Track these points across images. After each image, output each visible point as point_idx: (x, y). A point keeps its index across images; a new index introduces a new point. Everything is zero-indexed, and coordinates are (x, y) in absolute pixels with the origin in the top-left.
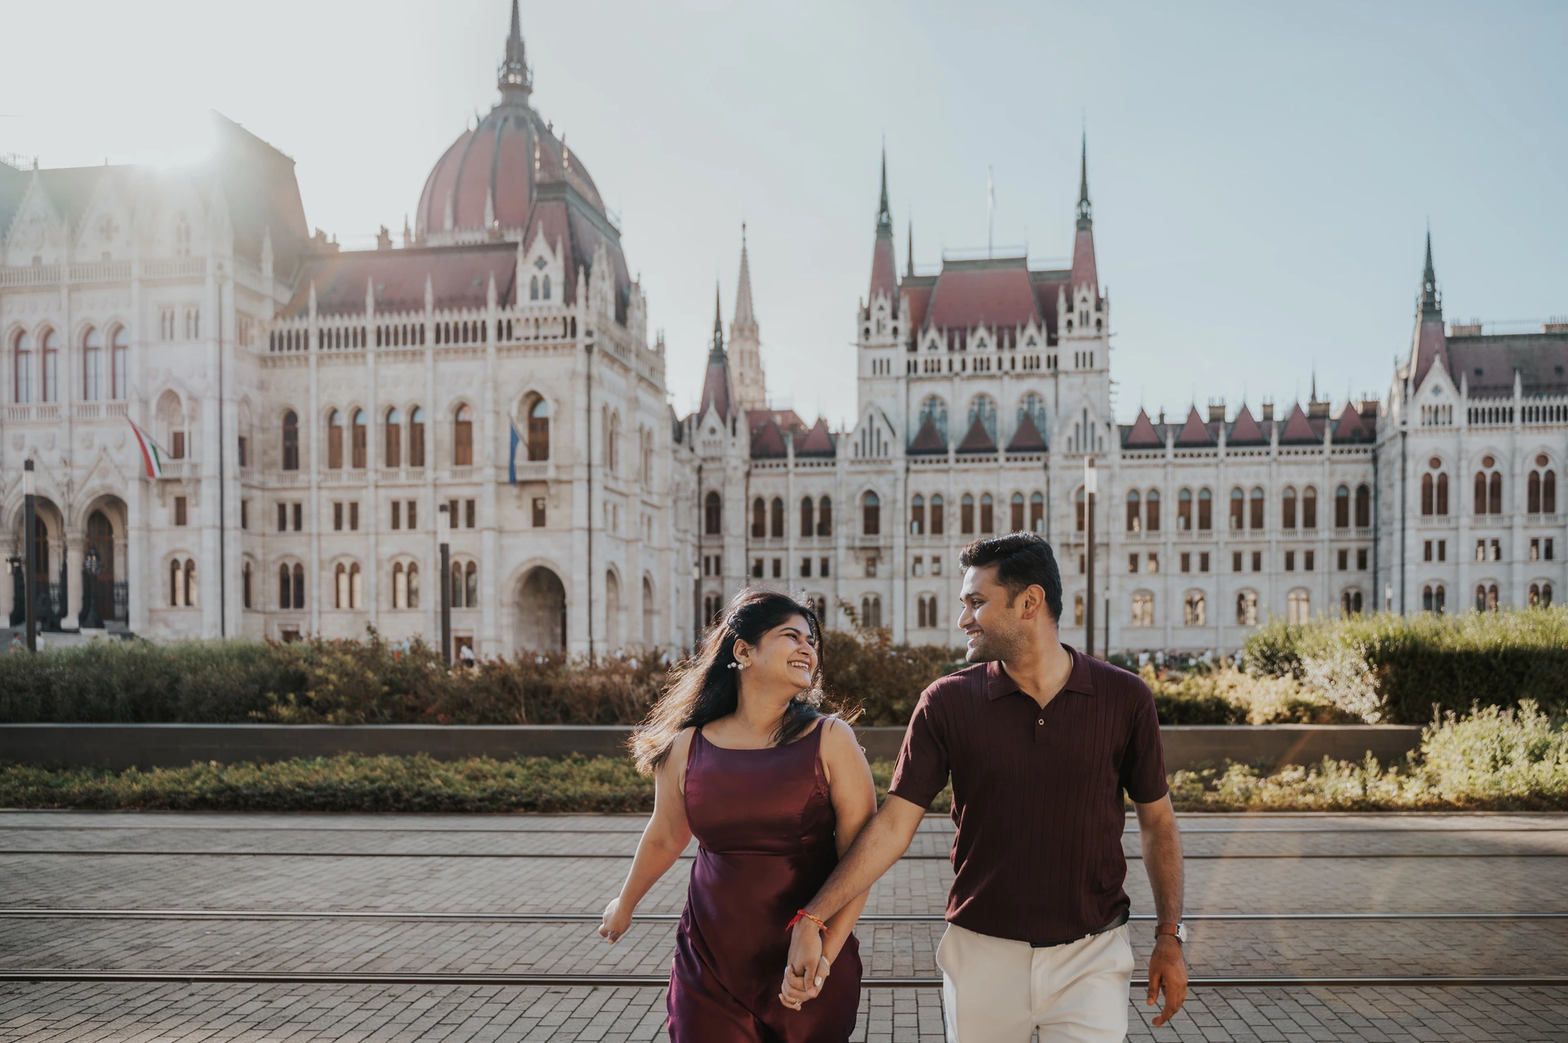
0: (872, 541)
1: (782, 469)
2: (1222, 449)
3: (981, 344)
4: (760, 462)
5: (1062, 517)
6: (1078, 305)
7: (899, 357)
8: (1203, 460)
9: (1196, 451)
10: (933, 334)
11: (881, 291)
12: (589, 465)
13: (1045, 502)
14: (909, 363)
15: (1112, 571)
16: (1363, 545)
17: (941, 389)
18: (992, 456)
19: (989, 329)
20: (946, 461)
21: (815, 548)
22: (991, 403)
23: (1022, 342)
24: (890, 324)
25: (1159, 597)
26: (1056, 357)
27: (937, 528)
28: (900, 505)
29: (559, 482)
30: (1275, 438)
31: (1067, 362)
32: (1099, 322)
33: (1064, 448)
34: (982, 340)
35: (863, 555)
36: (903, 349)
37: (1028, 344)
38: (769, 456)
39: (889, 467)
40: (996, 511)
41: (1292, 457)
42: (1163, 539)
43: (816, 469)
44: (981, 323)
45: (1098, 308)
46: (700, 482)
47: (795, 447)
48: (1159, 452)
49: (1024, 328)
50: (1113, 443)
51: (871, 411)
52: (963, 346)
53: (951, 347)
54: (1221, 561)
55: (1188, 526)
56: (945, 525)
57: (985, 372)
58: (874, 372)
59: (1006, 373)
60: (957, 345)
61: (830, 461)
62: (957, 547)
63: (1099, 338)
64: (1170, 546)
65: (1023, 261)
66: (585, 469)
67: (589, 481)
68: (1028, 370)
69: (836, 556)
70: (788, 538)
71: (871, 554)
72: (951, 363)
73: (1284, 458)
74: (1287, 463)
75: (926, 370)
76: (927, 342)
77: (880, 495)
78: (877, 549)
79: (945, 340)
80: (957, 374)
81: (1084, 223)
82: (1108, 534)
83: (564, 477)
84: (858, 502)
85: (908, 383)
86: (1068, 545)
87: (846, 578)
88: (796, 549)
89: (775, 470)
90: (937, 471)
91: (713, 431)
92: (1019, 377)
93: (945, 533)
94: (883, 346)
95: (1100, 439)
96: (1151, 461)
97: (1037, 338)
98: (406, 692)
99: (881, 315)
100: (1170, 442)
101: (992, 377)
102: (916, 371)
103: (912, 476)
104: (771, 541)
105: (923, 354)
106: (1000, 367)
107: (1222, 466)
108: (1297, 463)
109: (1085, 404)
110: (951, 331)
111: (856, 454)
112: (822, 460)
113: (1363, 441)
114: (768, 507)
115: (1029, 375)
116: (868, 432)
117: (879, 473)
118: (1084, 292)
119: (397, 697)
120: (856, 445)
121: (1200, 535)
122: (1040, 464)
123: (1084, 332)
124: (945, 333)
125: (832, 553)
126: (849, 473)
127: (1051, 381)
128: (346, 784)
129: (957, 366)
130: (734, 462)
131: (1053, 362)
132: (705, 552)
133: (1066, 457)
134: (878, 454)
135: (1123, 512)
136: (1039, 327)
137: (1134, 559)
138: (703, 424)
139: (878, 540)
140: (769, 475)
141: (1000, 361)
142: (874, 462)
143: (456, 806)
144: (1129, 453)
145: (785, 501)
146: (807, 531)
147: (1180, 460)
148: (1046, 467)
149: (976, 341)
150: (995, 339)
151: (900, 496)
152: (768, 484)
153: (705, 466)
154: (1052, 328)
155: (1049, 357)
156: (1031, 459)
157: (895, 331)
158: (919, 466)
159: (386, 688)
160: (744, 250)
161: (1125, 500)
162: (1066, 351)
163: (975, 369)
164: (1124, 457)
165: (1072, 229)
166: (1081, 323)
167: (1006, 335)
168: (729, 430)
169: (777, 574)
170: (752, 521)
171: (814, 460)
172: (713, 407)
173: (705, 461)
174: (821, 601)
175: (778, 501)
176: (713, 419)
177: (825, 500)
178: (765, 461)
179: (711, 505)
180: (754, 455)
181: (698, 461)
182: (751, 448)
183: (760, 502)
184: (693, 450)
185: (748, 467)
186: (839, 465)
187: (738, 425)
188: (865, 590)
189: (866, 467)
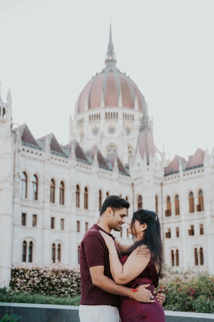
1: (177, 179)
4: (167, 177)
21: (196, 219)
38: (172, 173)
43: (194, 175)
46: (133, 192)
47: (183, 167)
61: (200, 169)
69: (207, 222)
70: (182, 215)
88: (186, 221)
89: (174, 180)
91: (139, 165)
104: (174, 218)
112: (197, 170)
114: (172, 200)
125: (204, 220)
126: (210, 174)
140: (172, 183)
145: (180, 196)
146: (192, 211)
152: (171, 188)
153: (135, 183)
168: (146, 163)
169: (178, 235)
170: (165, 208)
171: (193, 171)
172: (138, 153)
173: (135, 180)
174: (201, 249)
175: (177, 196)
176: (138, 159)
177: (200, 192)
178: (170, 176)
179: (140, 202)
180: (165, 175)
181: (132, 181)
182: (165, 171)
183: (169, 198)
184: (129, 176)
185: (162, 181)
186: (205, 170)
187: (150, 159)
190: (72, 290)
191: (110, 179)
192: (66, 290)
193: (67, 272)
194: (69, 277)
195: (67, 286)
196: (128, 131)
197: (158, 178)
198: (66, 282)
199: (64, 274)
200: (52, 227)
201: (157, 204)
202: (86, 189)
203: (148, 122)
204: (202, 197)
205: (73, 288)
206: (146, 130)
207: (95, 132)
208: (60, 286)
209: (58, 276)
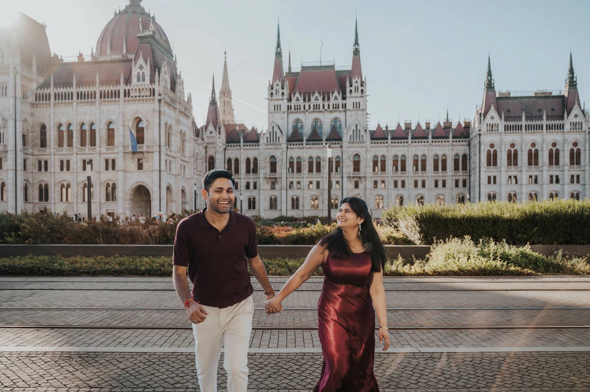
0: (273, 175)
1: (238, 147)
2: (410, 140)
3: (317, 99)
4: (230, 145)
5: (348, 166)
6: (354, 84)
7: (284, 104)
8: (402, 144)
9: (399, 141)
10: (297, 95)
11: (277, 78)
12: (160, 146)
13: (341, 160)
14: (288, 106)
15: (367, 187)
16: (465, 177)
17: (301, 116)
18: (320, 142)
19: (319, 93)
20: (302, 144)
21: (251, 178)
22: (320, 122)
23: (332, 98)
24: (281, 91)
25: (385, 198)
26: (345, 104)
27: (299, 170)
28: (285, 161)
29: (148, 152)
30: (430, 136)
31: (349, 106)
32: (362, 91)
33: (348, 139)
34: (317, 97)
35: (270, 181)
36: (286, 101)
37: (335, 99)
38: (233, 142)
39: (280, 147)
40: (322, 164)
41: (437, 143)
42: (387, 175)
43: (251, 147)
44: (316, 91)
45: (362, 85)
46: (206, 152)
47: (243, 139)
48: (385, 141)
49: (333, 93)
50: (367, 138)
51: (273, 125)
52: (309, 100)
53: (304, 100)
54: (410, 184)
55: (397, 170)
56: (302, 169)
57: (318, 110)
58: (275, 110)
59: (326, 110)
60: (307, 99)
61: (257, 144)
62: (306, 178)
63: (363, 97)
64: (390, 178)
65: (333, 66)
66: (158, 147)
67: (160, 152)
68: (335, 109)
69: (259, 181)
70: (241, 174)
71: (273, 180)
72: (304, 106)
73: (434, 144)
74: (435, 146)
75: (295, 109)
76: (295, 98)
77: (276, 158)
78: (276, 178)
79: (302, 97)
80: (307, 111)
81: (356, 52)
82: (366, 173)
83: (150, 150)
84: (268, 160)
85: (288, 114)
86: (350, 177)
87: (263, 190)
88: (244, 178)
89: (236, 148)
90: (299, 148)
91: (211, 132)
92: (331, 112)
93: (302, 172)
94: (278, 100)
95: (362, 136)
96: (382, 145)
97: (338, 97)
98: (57, 232)
99: (277, 88)
100: (389, 137)
101: (321, 112)
102: (291, 109)
103: (289, 150)
105: (294, 103)
106: (324, 108)
107: (410, 147)
108: (439, 146)
109: (357, 122)
110: (304, 93)
111: (267, 142)
112: (254, 144)
113: (464, 137)
114: (233, 162)
115: (335, 111)
116: (272, 133)
117: (276, 149)
118: (356, 79)
119: (53, 234)
120: (267, 138)
121: (401, 173)
122: (339, 146)
123: (356, 94)
124: (302, 95)
125: (258, 180)
126: (264, 149)
127: (344, 113)
128: (21, 265)
129: (307, 108)
130: (219, 145)
131: (344, 106)
133: (349, 143)
134: (276, 142)
135: (371, 164)
136: (339, 93)
137: (376, 183)
138: (207, 130)
139: (276, 175)
140: (233, 150)
141: (324, 105)
142: (274, 144)
143: (61, 273)
144: (373, 141)
145: (239, 160)
146: (248, 171)
147: (394, 144)
148: (341, 147)
149: (314, 98)
150: (321, 97)
151: (284, 158)
152: (232, 153)
153: (208, 146)
154: (344, 93)
155: (343, 104)
156: (335, 144)
157: (283, 93)
158: (292, 146)
159: (49, 231)
160: (225, 62)
161: (372, 159)
162: (349, 102)
163: (314, 109)
164: (372, 143)
165: (352, 55)
166: (355, 91)
167: (326, 96)
168: (218, 132)
171: (251, 144)
174: (254, 198)
177: (256, 159)
180: (228, 142)
181: (206, 144)
182: (227, 138)
183: (230, 160)
184: (203, 140)
185: (225, 146)
186: (260, 146)
187: (221, 130)
188: (271, 195)
189: (271, 147)
204: (257, 163)
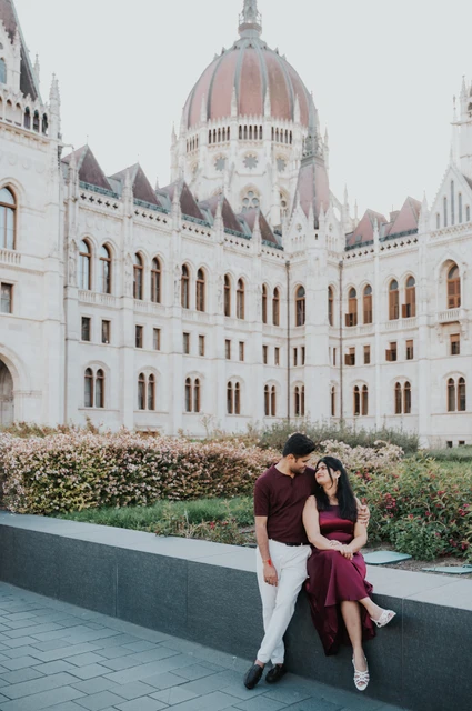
0: (454, 315)
1: (370, 256)
4: (351, 253)
21: (400, 331)
35: (446, 331)
38: (360, 245)
39: (470, 232)
43: (400, 248)
46: (288, 279)
47: (380, 233)
61: (412, 238)
69: (419, 337)
70: (376, 323)
71: (454, 329)
77: (461, 265)
78: (459, 323)
84: (439, 275)
87: (429, 359)
88: (382, 334)
89: (363, 257)
91: (300, 228)
104: (361, 328)
111: (438, 226)
112: (405, 240)
114: (360, 295)
116: (449, 199)
117: (459, 240)
120: (438, 216)
126: (431, 246)
132: (294, 344)
134: (460, 221)
139: (461, 313)
140: (359, 263)
142: (456, 229)
145: (374, 288)
146: (394, 315)
152: (358, 272)
153: (292, 262)
168: (312, 224)
169: (367, 360)
170: (346, 311)
171: (398, 241)
172: (298, 206)
173: (292, 256)
174: (407, 384)
175: (368, 288)
176: (299, 217)
177: (411, 280)
178: (357, 251)
179: (300, 298)
180: (347, 249)
181: (287, 258)
182: (347, 241)
183: (353, 292)
184: (282, 249)
185: (341, 259)
186: (419, 240)
187: (321, 218)
188: (449, 371)
189: (447, 237)
190: (149, 488)
191: (246, 255)
192: (136, 488)
193: (139, 452)
194: (144, 461)
195: (140, 480)
196: (281, 163)
197: (333, 254)
198: (137, 472)
199: (133, 456)
200: (139, 343)
201: (330, 302)
202: (200, 273)
203: (317, 146)
204: (414, 289)
205: (151, 483)
206: (314, 160)
207: (220, 163)
208: (124, 480)
209: (120, 461)
